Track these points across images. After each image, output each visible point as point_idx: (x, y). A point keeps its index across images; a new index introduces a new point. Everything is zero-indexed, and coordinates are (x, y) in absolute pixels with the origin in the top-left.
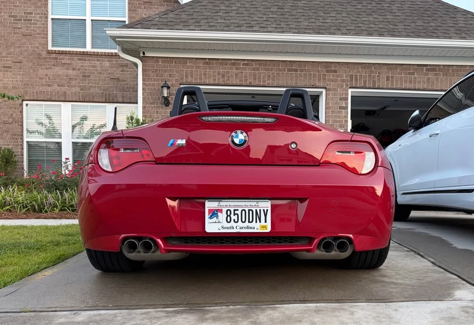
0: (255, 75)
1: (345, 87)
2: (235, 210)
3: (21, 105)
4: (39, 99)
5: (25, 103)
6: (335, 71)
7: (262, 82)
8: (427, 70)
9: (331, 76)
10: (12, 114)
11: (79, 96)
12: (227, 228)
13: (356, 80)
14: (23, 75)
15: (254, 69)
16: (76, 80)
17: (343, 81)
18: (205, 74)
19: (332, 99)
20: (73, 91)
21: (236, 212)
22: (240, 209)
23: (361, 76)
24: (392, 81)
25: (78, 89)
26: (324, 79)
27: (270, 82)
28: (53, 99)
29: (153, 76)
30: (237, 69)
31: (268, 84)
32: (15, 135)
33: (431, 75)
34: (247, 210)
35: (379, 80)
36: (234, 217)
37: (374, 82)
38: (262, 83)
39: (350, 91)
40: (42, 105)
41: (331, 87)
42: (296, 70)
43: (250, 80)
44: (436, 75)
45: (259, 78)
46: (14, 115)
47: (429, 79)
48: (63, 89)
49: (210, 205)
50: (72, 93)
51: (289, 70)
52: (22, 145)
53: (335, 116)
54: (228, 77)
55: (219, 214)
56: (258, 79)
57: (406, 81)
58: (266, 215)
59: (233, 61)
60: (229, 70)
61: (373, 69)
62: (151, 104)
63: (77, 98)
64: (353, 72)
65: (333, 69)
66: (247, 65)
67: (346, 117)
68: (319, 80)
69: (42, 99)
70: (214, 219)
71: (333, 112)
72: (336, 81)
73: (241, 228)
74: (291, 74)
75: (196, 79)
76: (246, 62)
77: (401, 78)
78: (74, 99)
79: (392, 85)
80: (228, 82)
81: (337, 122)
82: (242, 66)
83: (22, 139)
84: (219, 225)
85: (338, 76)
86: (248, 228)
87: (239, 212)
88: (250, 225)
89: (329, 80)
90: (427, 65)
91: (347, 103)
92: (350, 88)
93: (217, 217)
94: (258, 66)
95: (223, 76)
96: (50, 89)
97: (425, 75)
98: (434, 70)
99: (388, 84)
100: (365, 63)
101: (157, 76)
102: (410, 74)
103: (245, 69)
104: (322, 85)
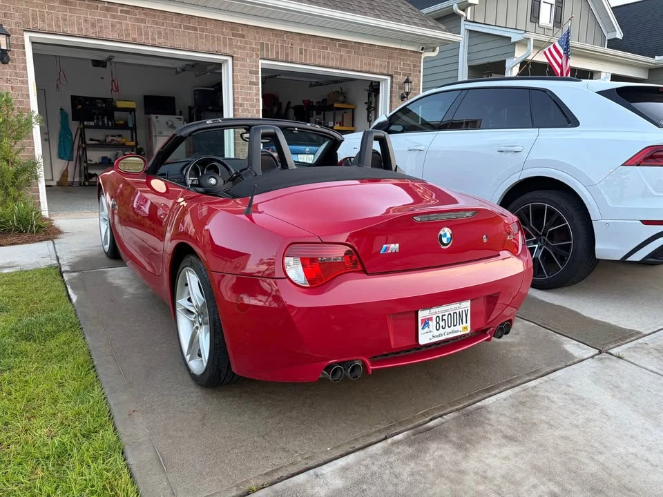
0: (139, 29)
1: (254, 57)
2: (442, 316)
6: (243, 36)
7: (150, 40)
8: (340, 45)
9: (238, 41)
12: (437, 336)
13: (268, 50)
15: (138, 20)
17: (253, 50)
18: (65, 20)
19: (241, 71)
21: (444, 317)
22: (447, 314)
23: (272, 45)
24: (306, 56)
26: (231, 45)
27: (162, 40)
30: (114, 17)
31: (159, 43)
33: (343, 52)
34: (452, 313)
35: (292, 52)
36: (442, 324)
37: (287, 55)
38: (151, 42)
39: (261, 61)
41: (239, 56)
42: (195, 29)
43: (134, 35)
44: (348, 52)
45: (147, 33)
47: (341, 56)
49: (422, 314)
51: (187, 28)
53: (245, 92)
54: (101, 27)
55: (430, 322)
56: (145, 35)
57: (319, 56)
58: (466, 316)
59: (106, 5)
60: (100, 16)
61: (285, 39)
64: (264, 40)
65: (240, 33)
66: (127, 12)
67: (257, 94)
68: (225, 45)
70: (426, 329)
71: (242, 88)
72: (244, 48)
73: (448, 334)
74: (189, 33)
75: (50, 25)
76: (126, 9)
77: (314, 52)
79: (306, 60)
80: (101, 35)
81: (247, 100)
82: (119, 14)
84: (430, 335)
85: (246, 43)
86: (453, 332)
87: (445, 318)
88: (456, 328)
89: (237, 47)
90: (339, 40)
91: (257, 78)
92: (261, 59)
93: (428, 326)
94: (143, 16)
95: (93, 25)
97: (338, 51)
98: (346, 46)
99: (301, 58)
100: (276, 30)
102: (323, 48)
103: (125, 19)
104: (228, 51)
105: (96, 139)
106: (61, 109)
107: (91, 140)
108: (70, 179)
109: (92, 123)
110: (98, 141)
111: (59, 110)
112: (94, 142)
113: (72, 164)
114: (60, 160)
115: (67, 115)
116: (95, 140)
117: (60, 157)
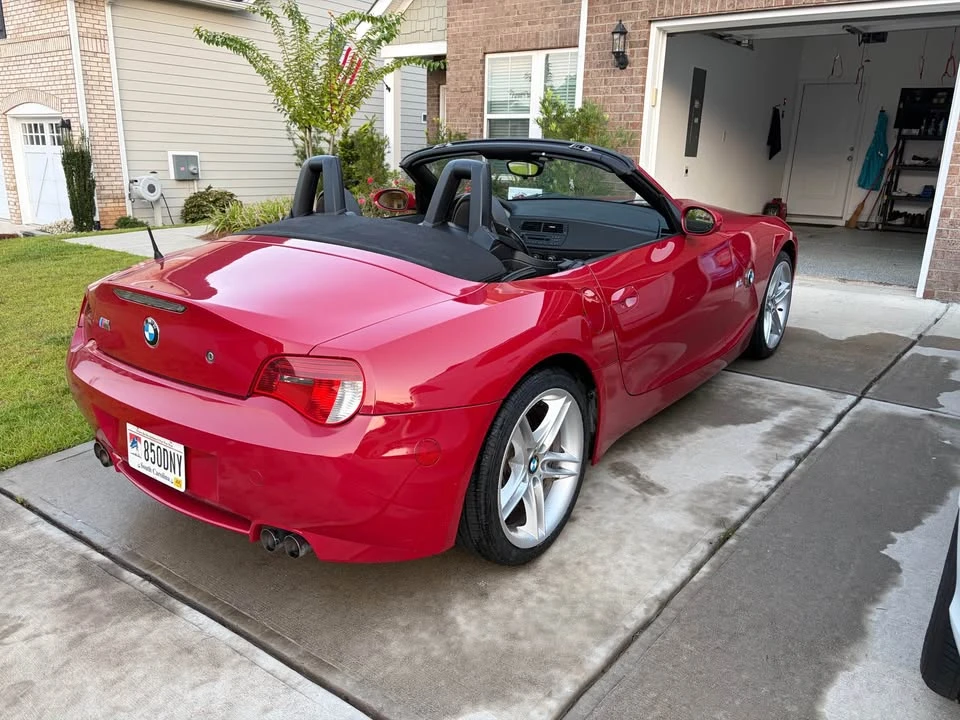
3: (483, 61)
4: (504, 49)
5: (488, 56)
10: (471, 78)
11: (556, 39)
14: (486, 10)
16: (554, 10)
20: (548, 31)
22: (156, 445)
25: (556, 26)
28: (522, 48)
29: (605, 11)
32: (474, 110)
40: (508, 59)
46: (474, 78)
48: (536, 28)
50: (547, 33)
52: (482, 125)
55: (139, 444)
62: (597, 67)
63: (554, 41)
69: (508, 48)
70: (135, 450)
73: (158, 474)
78: (549, 45)
83: (482, 116)
87: (154, 448)
93: (137, 448)
96: (518, 30)
101: (611, 10)
105: (923, 157)
106: (882, 111)
107: (915, 158)
108: (863, 218)
109: (915, 132)
110: (926, 160)
111: (878, 112)
112: (917, 162)
113: (875, 195)
114: (860, 189)
115: (887, 121)
116: (920, 159)
117: (862, 184)
